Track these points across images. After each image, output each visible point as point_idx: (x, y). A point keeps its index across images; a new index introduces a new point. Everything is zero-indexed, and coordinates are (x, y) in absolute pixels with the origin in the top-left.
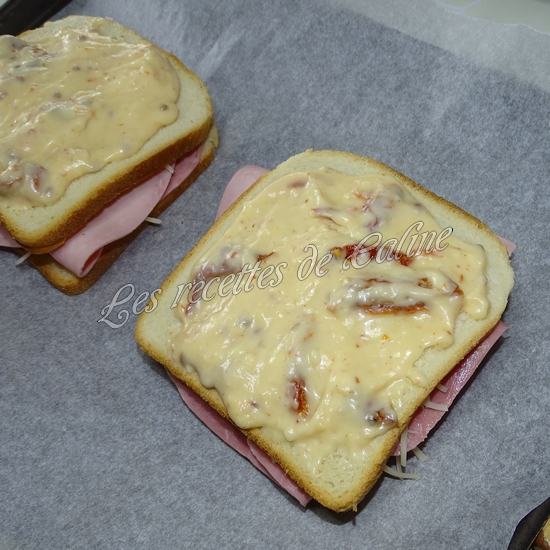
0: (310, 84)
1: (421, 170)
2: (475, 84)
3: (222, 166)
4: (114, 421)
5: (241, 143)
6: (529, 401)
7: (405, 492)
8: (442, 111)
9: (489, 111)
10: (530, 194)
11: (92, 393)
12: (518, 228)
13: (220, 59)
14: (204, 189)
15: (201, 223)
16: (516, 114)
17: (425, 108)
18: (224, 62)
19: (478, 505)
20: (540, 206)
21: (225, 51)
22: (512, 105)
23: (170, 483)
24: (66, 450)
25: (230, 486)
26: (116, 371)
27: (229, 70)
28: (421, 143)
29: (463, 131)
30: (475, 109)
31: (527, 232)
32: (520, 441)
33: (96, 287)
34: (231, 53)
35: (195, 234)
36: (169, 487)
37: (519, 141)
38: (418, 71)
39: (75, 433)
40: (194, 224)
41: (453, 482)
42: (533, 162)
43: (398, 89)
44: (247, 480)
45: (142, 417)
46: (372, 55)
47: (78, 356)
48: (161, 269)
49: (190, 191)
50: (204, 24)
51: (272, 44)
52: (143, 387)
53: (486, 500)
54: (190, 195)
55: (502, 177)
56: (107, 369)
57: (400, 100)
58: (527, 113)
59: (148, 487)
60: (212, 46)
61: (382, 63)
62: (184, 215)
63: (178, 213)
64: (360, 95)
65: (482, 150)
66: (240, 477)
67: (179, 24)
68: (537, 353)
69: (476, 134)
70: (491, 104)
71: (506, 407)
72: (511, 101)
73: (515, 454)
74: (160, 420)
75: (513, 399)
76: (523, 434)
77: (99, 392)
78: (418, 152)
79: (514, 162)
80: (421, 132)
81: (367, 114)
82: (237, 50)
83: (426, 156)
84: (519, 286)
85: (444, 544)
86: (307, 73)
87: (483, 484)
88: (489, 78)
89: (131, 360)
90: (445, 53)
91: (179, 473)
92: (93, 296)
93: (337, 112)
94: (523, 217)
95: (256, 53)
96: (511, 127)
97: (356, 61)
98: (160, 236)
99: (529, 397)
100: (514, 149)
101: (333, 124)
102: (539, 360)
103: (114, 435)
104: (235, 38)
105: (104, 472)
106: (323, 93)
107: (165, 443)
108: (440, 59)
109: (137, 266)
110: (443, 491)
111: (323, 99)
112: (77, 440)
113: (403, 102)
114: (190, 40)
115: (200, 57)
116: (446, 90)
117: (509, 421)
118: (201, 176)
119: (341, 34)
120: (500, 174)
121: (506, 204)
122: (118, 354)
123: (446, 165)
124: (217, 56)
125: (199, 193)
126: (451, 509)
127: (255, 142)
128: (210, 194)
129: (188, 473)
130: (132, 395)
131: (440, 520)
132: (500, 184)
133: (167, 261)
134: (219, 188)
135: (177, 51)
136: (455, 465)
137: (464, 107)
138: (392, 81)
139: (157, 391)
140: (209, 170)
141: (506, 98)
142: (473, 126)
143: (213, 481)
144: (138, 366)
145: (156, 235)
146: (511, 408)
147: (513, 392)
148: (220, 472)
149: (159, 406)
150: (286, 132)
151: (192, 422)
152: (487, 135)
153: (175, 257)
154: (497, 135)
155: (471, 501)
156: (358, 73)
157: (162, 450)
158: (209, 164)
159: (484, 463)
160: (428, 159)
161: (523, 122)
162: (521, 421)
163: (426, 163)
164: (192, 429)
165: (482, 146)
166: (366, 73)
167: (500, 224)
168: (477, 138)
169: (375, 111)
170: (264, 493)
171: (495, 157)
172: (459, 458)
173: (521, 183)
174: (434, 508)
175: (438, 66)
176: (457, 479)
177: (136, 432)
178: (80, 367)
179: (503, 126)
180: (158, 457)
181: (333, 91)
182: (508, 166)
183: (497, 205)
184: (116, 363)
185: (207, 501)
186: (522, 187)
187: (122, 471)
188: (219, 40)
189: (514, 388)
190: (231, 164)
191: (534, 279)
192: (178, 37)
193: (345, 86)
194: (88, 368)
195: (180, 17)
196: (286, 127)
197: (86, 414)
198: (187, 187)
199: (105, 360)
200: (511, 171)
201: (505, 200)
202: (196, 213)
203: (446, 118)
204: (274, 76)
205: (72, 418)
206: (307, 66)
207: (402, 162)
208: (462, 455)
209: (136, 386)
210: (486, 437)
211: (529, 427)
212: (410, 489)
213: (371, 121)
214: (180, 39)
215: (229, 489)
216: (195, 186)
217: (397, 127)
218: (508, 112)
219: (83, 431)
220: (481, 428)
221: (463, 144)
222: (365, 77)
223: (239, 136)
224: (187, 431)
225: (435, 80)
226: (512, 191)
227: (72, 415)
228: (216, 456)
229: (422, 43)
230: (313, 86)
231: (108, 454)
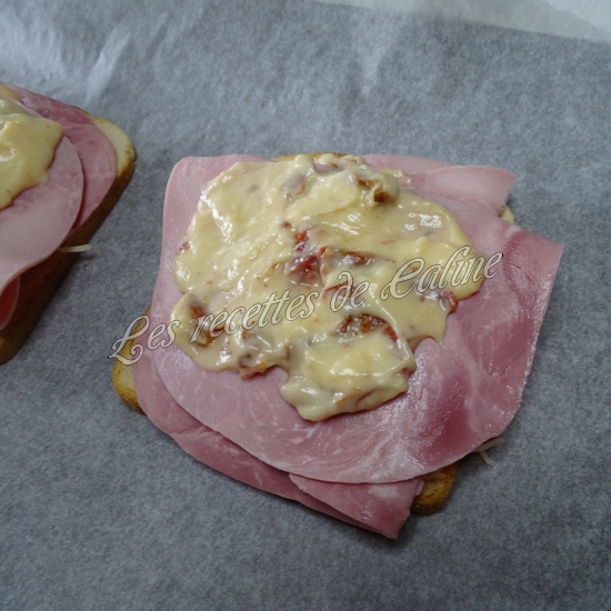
0: (222, 71)
1: (373, 127)
2: (402, 30)
3: (147, 176)
4: (96, 506)
5: (162, 148)
6: (586, 333)
7: (495, 479)
8: (375, 65)
9: (425, 52)
10: (496, 124)
11: (56, 479)
12: (497, 160)
13: (111, 67)
14: (133, 205)
15: (140, 242)
16: (453, 51)
17: (356, 67)
18: (117, 70)
19: (583, 466)
20: (511, 133)
21: (114, 60)
22: (446, 42)
23: (198, 564)
24: (39, 568)
25: (276, 541)
26: (82, 441)
27: (124, 77)
28: (362, 101)
29: (404, 79)
30: (409, 54)
31: (508, 162)
32: (595, 380)
33: (27, 347)
34: (122, 59)
35: (137, 255)
36: (198, 571)
37: (465, 75)
38: (335, 33)
39: (45, 540)
40: (133, 245)
41: (543, 448)
42: (487, 92)
43: (319, 54)
44: (297, 527)
45: (132, 489)
46: (280, 28)
47: (24, 437)
48: (106, 305)
49: (115, 212)
50: (82, 36)
51: (166, 40)
52: (123, 451)
53: (589, 458)
54: (117, 216)
55: (461, 115)
56: (68, 442)
57: (325, 65)
58: (464, 47)
59: (168, 581)
60: (97, 57)
61: (294, 33)
62: (117, 238)
63: (109, 238)
64: (280, 70)
65: (429, 93)
66: (285, 525)
67: (52, 42)
68: (571, 279)
69: (418, 80)
70: (425, 45)
71: (566, 346)
72: (444, 39)
73: (597, 394)
74: (158, 486)
75: (568, 335)
76: (596, 370)
77: (65, 475)
78: (362, 111)
79: (467, 98)
80: (359, 91)
81: (294, 88)
82: (128, 54)
83: (372, 113)
84: (522, 217)
85: (567, 527)
86: (215, 61)
87: (577, 440)
88: (414, 20)
89: (97, 421)
90: (358, 9)
91: (204, 546)
92: (25, 359)
93: (259, 93)
94: (498, 148)
95: (151, 54)
96: (453, 64)
97: (265, 38)
98: (93, 268)
99: (585, 327)
100: (463, 85)
101: (260, 105)
102: (576, 287)
103: (102, 524)
104: (123, 43)
105: (101, 580)
106: (239, 77)
107: (174, 514)
108: (355, 16)
109: (74, 309)
110: (537, 463)
111: (240, 83)
112: (51, 548)
113: (329, 66)
114: (69, 57)
115: (87, 71)
116: (371, 44)
117: (575, 360)
118: (125, 193)
119: (240, 14)
120: (458, 112)
121: (475, 140)
122: (78, 420)
123: (397, 117)
124: (106, 65)
125: (128, 210)
126: (554, 481)
127: (177, 144)
128: (142, 209)
129: (217, 543)
130: (111, 465)
131: (548, 498)
132: (461, 122)
133: (112, 294)
134: (151, 200)
135: (58, 72)
136: (538, 428)
137: (397, 55)
138: (311, 48)
139: (143, 450)
140: (132, 184)
141: (439, 37)
142: (412, 72)
143: (253, 542)
144: (109, 427)
145: (87, 268)
146: (571, 346)
147: (565, 327)
148: (259, 528)
149: (151, 468)
150: (209, 127)
151: (200, 475)
152: (431, 77)
153: (120, 288)
154: (441, 74)
155: (573, 465)
156: (271, 49)
157: (172, 523)
158: (130, 178)
159: (569, 415)
160: (376, 115)
161: (463, 57)
162: (587, 356)
163: (375, 119)
164: (203, 483)
165: (428, 89)
166: (280, 47)
167: (476, 160)
168: (421, 83)
169: (302, 81)
170: (324, 536)
171: (446, 97)
172: (540, 419)
173: (483, 116)
174: (536, 486)
175: (356, 23)
176: (546, 444)
177: (131, 512)
178: (30, 450)
179: (444, 64)
180: (171, 535)
181: (249, 73)
182: (463, 104)
183: (467, 142)
184: (79, 431)
185: (255, 571)
186: (486, 119)
187: (126, 570)
188: (104, 49)
189: (565, 323)
190: (157, 171)
191: (535, 206)
192: (55, 57)
193: (260, 65)
194: (42, 448)
195: (52, 35)
196: (208, 120)
197: (54, 509)
198: (111, 208)
199: (62, 432)
200: (468, 107)
201: (473, 136)
202: (131, 233)
203: (381, 71)
204: (178, 72)
205: (36, 520)
206: (212, 55)
207: (349, 125)
208: (541, 414)
209: (113, 453)
210: (558, 386)
211: (599, 361)
212: (500, 474)
213: (301, 92)
214: (58, 58)
215: (278, 546)
216: (120, 204)
217: (332, 92)
218: (445, 49)
219: (56, 533)
220: (549, 377)
221: (408, 92)
222: (279, 51)
223: (157, 141)
224: (198, 488)
225: (357, 38)
226: (477, 125)
227: (36, 516)
228: (245, 509)
229: (330, 5)
230: (226, 73)
231: (101, 553)
